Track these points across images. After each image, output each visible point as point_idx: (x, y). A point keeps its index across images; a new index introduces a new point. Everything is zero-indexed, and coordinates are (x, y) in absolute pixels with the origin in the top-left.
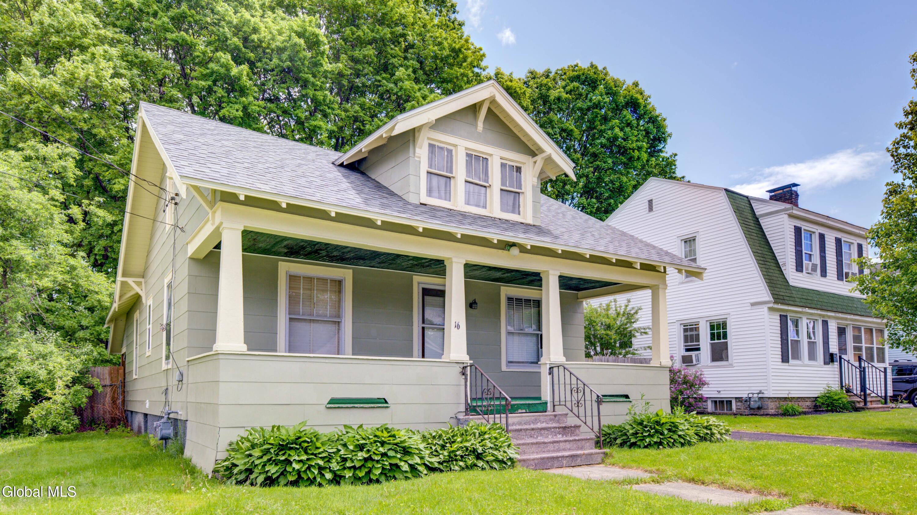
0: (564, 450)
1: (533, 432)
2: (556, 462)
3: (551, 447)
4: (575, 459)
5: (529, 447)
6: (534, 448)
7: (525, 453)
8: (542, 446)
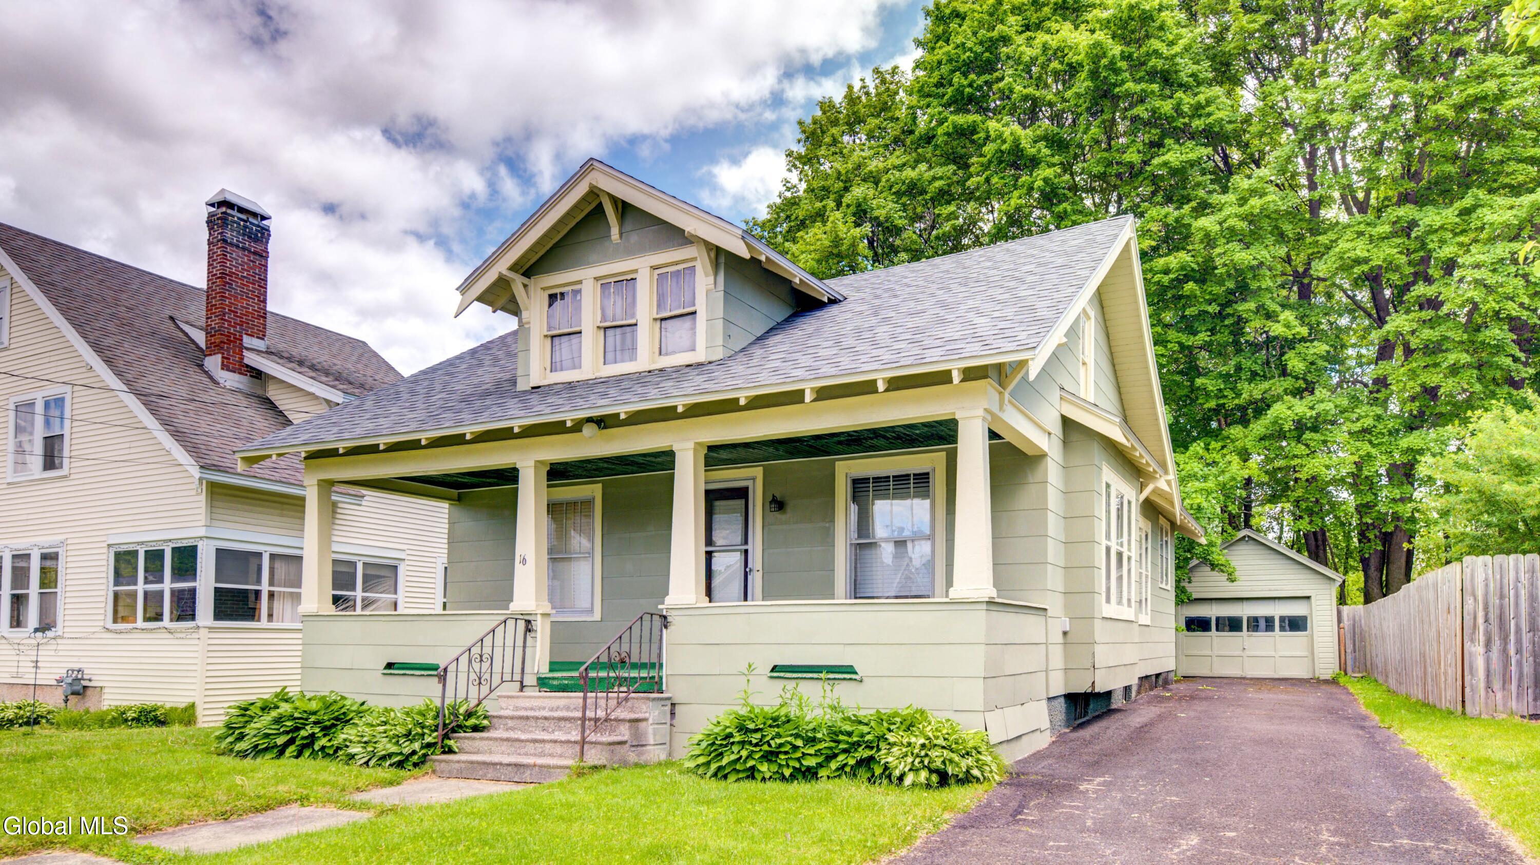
0: (551, 755)
1: (547, 723)
2: (490, 771)
3: (530, 747)
4: (522, 770)
5: (497, 743)
6: (505, 747)
7: (491, 753)
8: (517, 744)
